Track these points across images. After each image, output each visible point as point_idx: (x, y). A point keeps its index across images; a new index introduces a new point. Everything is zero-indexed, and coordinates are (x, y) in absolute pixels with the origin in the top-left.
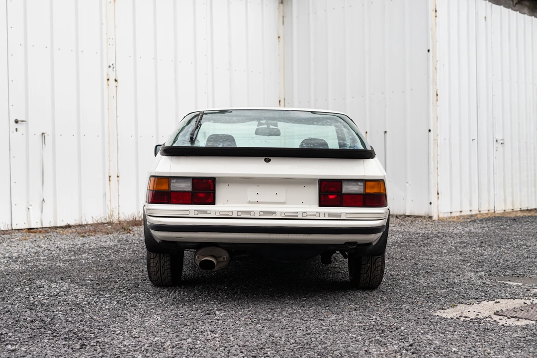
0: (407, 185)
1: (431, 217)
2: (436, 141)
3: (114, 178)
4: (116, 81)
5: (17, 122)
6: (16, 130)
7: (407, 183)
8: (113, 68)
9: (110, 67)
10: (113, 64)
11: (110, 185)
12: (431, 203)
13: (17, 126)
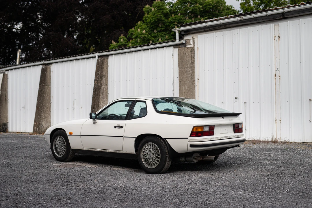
3: (278, 121)
4: (279, 76)
5: (236, 98)
6: (236, 101)
8: (278, 70)
9: (276, 70)
10: (278, 69)
11: (276, 124)
13: (236, 100)
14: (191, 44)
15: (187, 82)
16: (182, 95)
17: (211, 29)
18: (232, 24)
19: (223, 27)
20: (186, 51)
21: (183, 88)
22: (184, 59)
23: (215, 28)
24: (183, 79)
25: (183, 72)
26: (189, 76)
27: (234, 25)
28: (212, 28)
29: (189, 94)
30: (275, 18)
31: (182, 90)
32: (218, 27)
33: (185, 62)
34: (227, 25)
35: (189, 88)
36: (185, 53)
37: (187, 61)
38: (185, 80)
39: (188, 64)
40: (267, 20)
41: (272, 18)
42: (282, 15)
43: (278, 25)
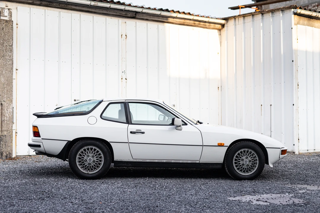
0: (282, 134)
1: (294, 153)
2: (298, 111)
5: (75, 100)
7: (282, 133)
8: (125, 73)
9: (123, 72)
12: (294, 145)
14: (6, 16)
15: (4, 73)
18: (76, 6)
19: (62, 6)
20: (4, 25)
23: (50, 4)
26: (8, 63)
27: (77, 8)
28: (46, 3)
29: (8, 90)
30: (127, 15)
32: (54, 4)
34: (69, 5)
35: (7, 81)
37: (5, 41)
39: (7, 46)
40: (118, 14)
41: (124, 13)
42: (135, 13)
43: (126, 23)
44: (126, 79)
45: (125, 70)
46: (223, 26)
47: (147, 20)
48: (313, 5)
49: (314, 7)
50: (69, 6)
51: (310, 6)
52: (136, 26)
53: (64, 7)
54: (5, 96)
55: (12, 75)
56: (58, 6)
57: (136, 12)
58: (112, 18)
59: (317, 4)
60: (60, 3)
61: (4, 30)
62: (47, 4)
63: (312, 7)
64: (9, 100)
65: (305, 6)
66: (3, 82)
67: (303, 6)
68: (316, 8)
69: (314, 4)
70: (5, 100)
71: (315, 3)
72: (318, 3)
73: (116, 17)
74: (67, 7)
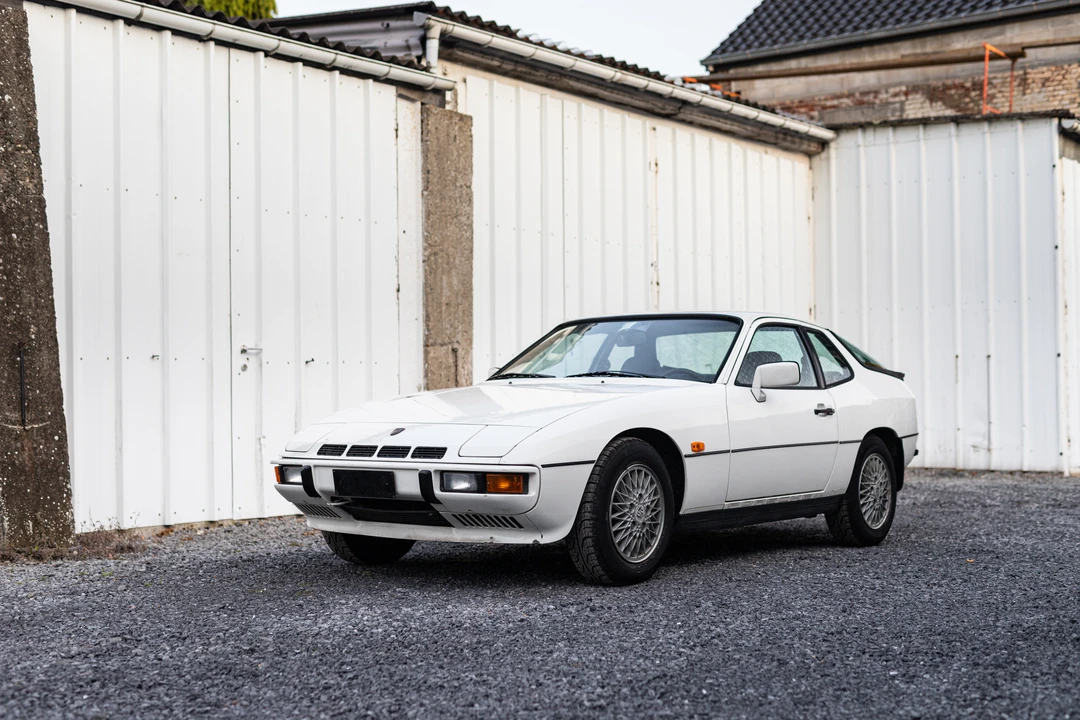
1: (1062, 473)
2: (1067, 369)
8: (655, 266)
9: (652, 265)
12: (1061, 454)
15: (457, 262)
16: (441, 312)
17: (521, 69)
18: (578, 80)
19: (551, 80)
20: (456, 127)
21: (444, 284)
22: (448, 160)
23: (530, 74)
24: (446, 245)
25: (446, 216)
26: (465, 236)
29: (463, 311)
30: (665, 109)
31: (441, 289)
33: (453, 174)
34: (565, 76)
35: (463, 285)
36: (452, 135)
37: (460, 173)
38: (451, 250)
39: (461, 186)
40: (649, 106)
41: (660, 105)
42: (680, 105)
43: (654, 129)
44: (658, 284)
45: (655, 259)
46: (824, 144)
47: (691, 123)
48: (892, 91)
49: (896, 95)
50: (566, 80)
51: (883, 91)
52: (674, 140)
53: (553, 83)
54: (460, 328)
55: (472, 268)
56: (544, 80)
57: (685, 103)
58: (632, 115)
59: (904, 88)
60: (550, 71)
61: (458, 142)
62: (525, 73)
63: (889, 95)
64: (466, 340)
65: (866, 90)
66: (455, 288)
67: (862, 90)
68: (903, 98)
69: (897, 89)
70: (459, 337)
71: (900, 84)
72: (907, 87)
73: (636, 112)
74: (558, 84)
